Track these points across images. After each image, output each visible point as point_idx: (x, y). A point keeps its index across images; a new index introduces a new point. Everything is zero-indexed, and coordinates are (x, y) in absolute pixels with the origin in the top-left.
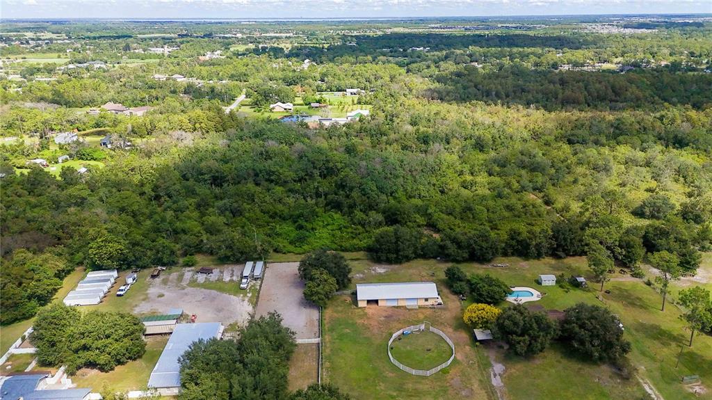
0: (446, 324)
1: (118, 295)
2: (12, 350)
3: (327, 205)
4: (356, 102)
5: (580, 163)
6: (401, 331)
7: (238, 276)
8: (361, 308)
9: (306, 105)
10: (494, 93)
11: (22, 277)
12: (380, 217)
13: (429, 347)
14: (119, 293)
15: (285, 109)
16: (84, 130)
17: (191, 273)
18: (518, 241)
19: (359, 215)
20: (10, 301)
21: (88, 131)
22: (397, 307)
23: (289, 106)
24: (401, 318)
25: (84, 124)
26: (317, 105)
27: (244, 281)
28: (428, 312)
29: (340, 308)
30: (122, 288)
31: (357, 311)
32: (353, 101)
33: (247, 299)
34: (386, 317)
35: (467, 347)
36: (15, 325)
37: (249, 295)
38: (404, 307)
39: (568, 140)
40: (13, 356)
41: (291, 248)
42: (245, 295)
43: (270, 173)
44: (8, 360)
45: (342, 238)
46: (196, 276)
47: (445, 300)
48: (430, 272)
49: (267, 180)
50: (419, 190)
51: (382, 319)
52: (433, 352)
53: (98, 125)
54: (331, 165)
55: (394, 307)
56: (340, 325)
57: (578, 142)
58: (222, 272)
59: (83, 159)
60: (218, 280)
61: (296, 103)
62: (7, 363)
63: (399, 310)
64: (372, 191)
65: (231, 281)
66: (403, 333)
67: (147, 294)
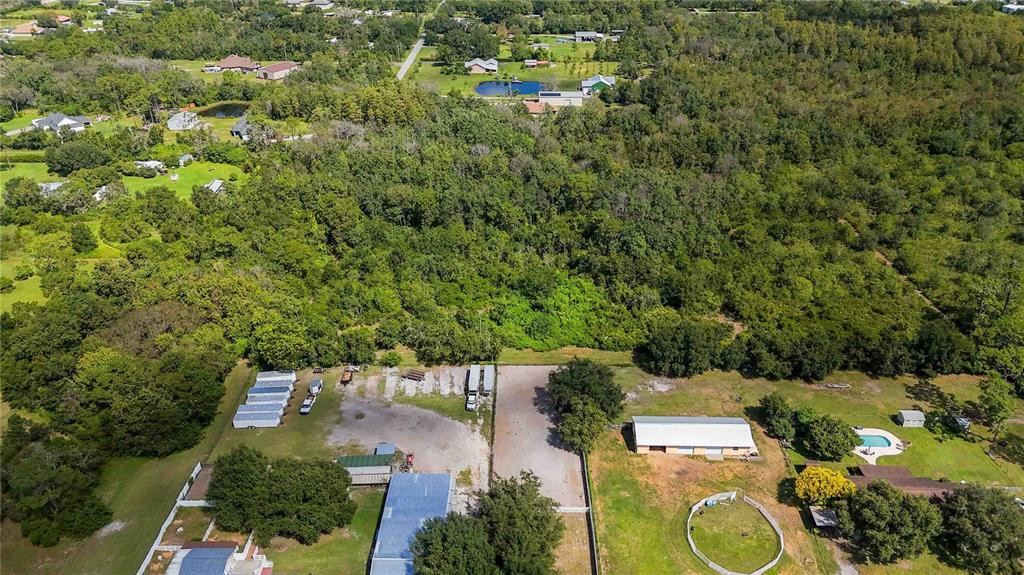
0: (765, 490)
1: (302, 413)
2: (180, 503)
3: (571, 265)
4: (591, 56)
5: (948, 192)
6: (703, 502)
7: (460, 388)
8: (640, 455)
9: (517, 60)
10: (806, 48)
11: (177, 389)
12: (655, 295)
13: (745, 530)
14: (302, 410)
15: (487, 70)
16: (204, 104)
17: (394, 378)
18: (865, 350)
19: (622, 288)
20: (168, 426)
21: (209, 106)
22: (693, 457)
23: (492, 64)
24: (701, 477)
25: (204, 95)
26: (534, 62)
27: (471, 398)
28: (739, 468)
29: (611, 454)
30: (307, 402)
31: (635, 460)
32: (588, 55)
33: (478, 429)
34: (678, 473)
35: (800, 533)
36: (174, 456)
37: (481, 421)
38: (704, 458)
39: (929, 148)
40: (181, 509)
41: (528, 341)
42: (475, 422)
43: (487, 207)
44: (176, 517)
45: (600, 325)
46: (402, 384)
47: (762, 446)
48: (736, 394)
49: (481, 217)
50: (709, 243)
51: (673, 476)
52: (751, 538)
53: (221, 97)
54: (574, 194)
55: (688, 456)
56: (614, 484)
57: (945, 151)
58: (437, 379)
59: (211, 160)
60: (434, 392)
61: (500, 57)
62: (176, 522)
63: (694, 461)
64: (640, 246)
65: (452, 394)
66: (706, 504)
67: (341, 412)
